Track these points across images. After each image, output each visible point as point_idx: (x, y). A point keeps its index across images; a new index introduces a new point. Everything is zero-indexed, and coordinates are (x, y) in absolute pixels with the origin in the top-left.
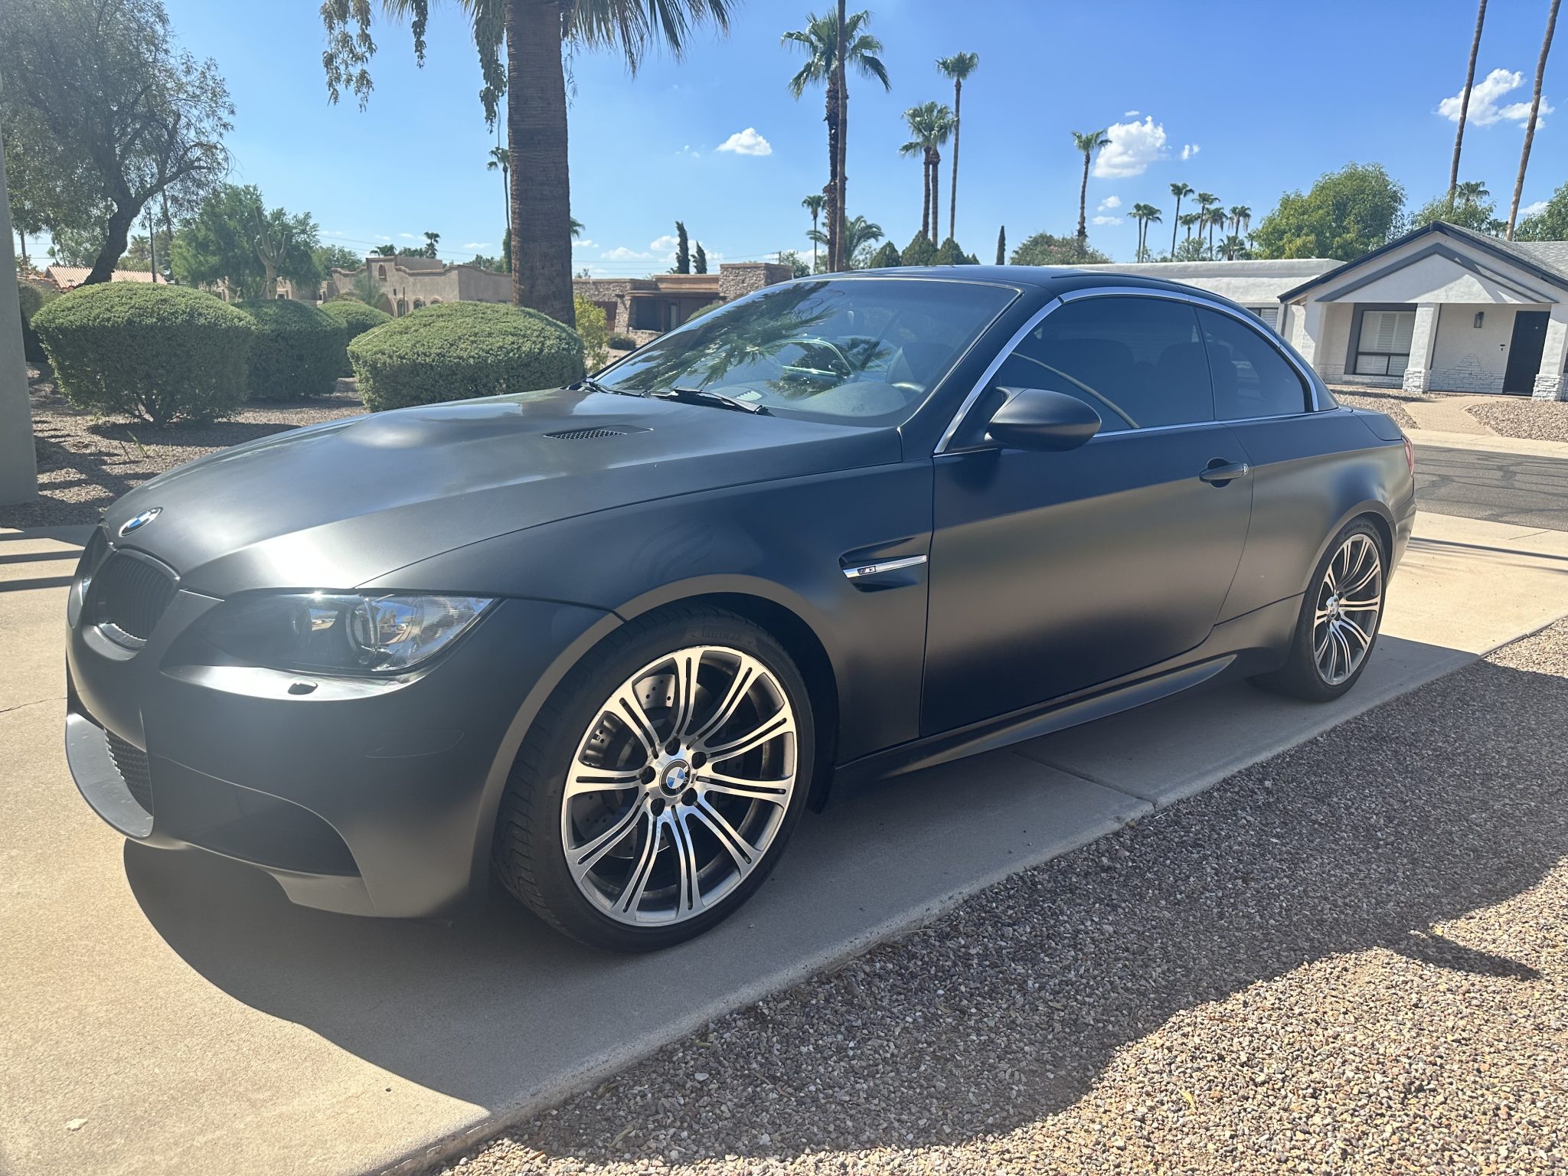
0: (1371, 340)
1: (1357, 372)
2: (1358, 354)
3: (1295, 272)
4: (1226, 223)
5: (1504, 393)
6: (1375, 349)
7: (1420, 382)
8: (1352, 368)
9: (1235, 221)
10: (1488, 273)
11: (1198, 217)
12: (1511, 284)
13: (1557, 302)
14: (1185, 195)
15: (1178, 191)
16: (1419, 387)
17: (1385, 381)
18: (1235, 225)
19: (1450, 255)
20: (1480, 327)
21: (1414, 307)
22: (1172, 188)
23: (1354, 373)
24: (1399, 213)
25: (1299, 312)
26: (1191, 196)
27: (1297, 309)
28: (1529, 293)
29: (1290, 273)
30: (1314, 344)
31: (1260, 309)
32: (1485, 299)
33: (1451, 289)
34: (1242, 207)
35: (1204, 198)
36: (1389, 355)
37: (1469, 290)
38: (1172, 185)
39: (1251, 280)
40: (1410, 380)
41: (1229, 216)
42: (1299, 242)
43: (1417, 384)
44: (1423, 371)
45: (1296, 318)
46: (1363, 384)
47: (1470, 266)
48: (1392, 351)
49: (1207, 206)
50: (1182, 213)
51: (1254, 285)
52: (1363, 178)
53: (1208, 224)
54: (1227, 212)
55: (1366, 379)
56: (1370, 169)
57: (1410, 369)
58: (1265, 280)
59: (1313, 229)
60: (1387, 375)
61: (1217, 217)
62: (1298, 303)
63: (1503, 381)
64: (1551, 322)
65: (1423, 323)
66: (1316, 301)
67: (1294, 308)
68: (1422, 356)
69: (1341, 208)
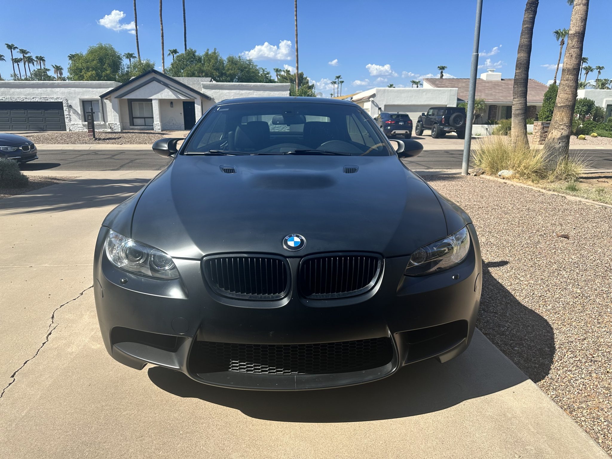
0: (137, 113)
1: (135, 125)
2: (133, 118)
3: (102, 86)
4: (35, 63)
5: (185, 130)
6: (138, 116)
7: (160, 127)
8: (132, 124)
9: (39, 62)
10: (173, 88)
11: (21, 60)
12: (181, 92)
13: (196, 98)
14: (14, 49)
15: (10, 47)
16: (159, 129)
17: (145, 128)
18: (39, 64)
19: (159, 81)
20: (173, 107)
21: (151, 100)
22: (6, 46)
23: (133, 125)
24: (122, 64)
25: (108, 103)
26: (17, 50)
27: (107, 101)
28: (187, 95)
29: (100, 87)
30: (118, 115)
31: (91, 101)
32: (174, 97)
33: (162, 93)
34: (41, 56)
35: (23, 52)
36: (145, 118)
37: (167, 94)
38: (6, 44)
39: (84, 89)
40: (156, 127)
41: (35, 60)
42: (89, 74)
43: (159, 128)
44: (160, 123)
45: (107, 105)
46: (138, 129)
47: (167, 86)
48: (145, 117)
49: (25, 55)
50: (14, 58)
51: (86, 91)
52: (106, 49)
53: (27, 63)
54: (34, 58)
55: (139, 127)
56: (107, 46)
57: (155, 123)
58: (90, 89)
59: (93, 69)
60: (145, 125)
61: (30, 60)
62: (106, 99)
63: (184, 126)
64: (196, 105)
65: (155, 106)
66: (115, 98)
67: (105, 101)
68: (158, 118)
69: (101, 60)
